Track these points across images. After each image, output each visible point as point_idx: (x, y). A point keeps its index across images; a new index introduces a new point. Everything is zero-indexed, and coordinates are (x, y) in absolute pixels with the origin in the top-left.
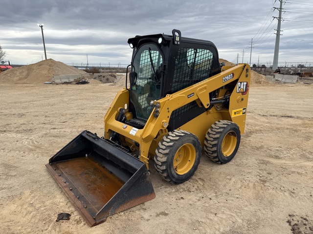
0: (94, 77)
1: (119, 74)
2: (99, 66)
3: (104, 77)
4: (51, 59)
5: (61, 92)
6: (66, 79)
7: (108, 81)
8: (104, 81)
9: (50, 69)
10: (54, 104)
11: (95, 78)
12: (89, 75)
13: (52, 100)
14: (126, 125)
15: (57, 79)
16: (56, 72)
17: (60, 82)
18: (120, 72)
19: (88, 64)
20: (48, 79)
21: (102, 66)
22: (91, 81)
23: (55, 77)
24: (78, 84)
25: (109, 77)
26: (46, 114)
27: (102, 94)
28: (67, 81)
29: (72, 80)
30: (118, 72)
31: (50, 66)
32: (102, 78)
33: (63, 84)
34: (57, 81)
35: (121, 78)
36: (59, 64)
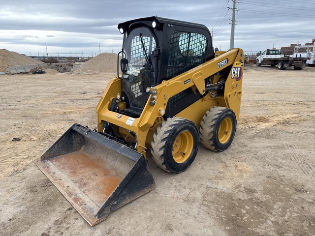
0: (51, 66)
1: (78, 63)
2: (57, 55)
3: (61, 66)
4: (4, 49)
5: (16, 81)
6: (21, 69)
7: (65, 70)
8: (61, 70)
9: (4, 59)
10: (10, 90)
11: (52, 68)
12: (46, 66)
13: (7, 88)
14: (121, 115)
15: (12, 69)
16: (11, 62)
17: (16, 72)
18: (79, 62)
19: (47, 54)
20: (2, 70)
21: (60, 56)
22: (48, 70)
23: (10, 67)
24: (34, 74)
25: (66, 66)
26: (3, 97)
27: (56, 81)
28: (23, 71)
29: (28, 70)
30: (77, 62)
31: (4, 56)
32: (60, 68)
33: (19, 74)
34: (12, 71)
35: (77, 67)
36: (14, 55)
